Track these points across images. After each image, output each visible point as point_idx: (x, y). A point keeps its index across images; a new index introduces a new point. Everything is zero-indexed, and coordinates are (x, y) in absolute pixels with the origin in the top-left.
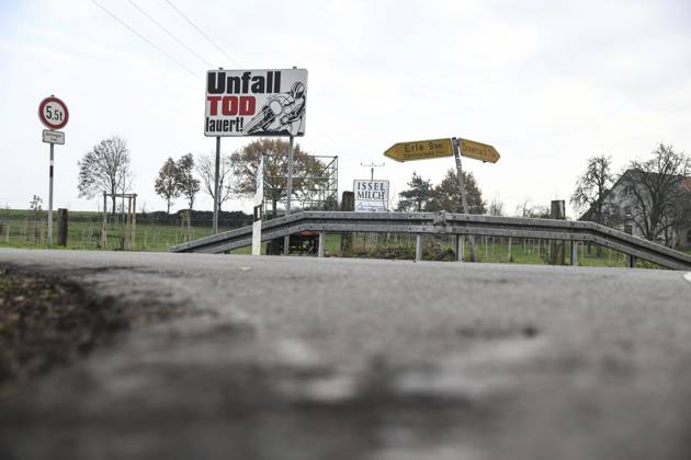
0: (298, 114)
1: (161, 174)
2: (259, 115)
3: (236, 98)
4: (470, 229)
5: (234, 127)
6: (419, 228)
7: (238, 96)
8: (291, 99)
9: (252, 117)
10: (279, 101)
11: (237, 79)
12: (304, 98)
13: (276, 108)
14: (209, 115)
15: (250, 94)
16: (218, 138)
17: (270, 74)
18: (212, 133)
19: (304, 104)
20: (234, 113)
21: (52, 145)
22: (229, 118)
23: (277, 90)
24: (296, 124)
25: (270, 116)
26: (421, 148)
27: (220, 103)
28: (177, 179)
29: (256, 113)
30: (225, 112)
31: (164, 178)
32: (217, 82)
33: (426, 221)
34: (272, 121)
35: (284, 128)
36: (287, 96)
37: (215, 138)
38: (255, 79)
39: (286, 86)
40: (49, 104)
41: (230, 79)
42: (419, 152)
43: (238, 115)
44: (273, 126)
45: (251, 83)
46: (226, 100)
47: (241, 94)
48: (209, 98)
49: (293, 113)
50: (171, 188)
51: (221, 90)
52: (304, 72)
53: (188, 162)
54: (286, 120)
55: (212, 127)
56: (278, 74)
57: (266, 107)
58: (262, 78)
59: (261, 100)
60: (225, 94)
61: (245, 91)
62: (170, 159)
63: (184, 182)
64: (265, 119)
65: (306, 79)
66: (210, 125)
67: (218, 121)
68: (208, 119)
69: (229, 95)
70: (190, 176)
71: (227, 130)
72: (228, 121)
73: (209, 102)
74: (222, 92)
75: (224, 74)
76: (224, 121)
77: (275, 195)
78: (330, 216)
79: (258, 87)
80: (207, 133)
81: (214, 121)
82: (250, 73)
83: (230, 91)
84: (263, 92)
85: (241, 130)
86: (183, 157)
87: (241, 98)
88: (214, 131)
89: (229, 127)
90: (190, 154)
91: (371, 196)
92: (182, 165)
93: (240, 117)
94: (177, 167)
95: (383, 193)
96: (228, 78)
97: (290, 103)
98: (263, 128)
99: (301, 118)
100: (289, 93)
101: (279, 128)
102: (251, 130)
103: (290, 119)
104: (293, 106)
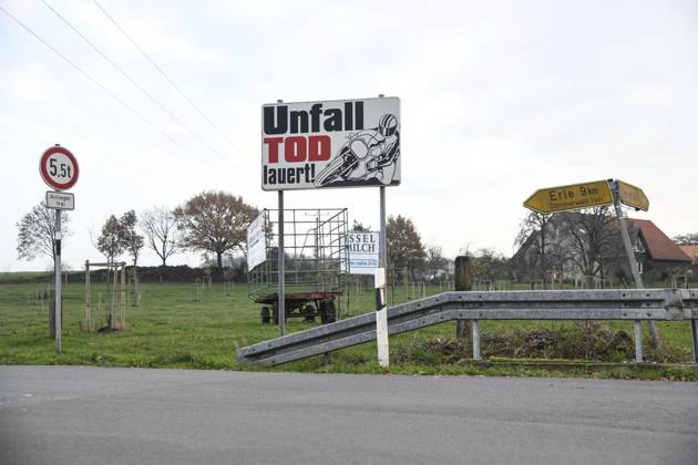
0: (391, 155)
1: (104, 232)
2: (336, 159)
3: (303, 138)
5: (303, 176)
6: (641, 313)
7: (306, 135)
8: (380, 137)
10: (363, 140)
11: (304, 114)
12: (397, 134)
13: (359, 150)
14: (267, 162)
15: (323, 132)
16: (281, 193)
17: (348, 105)
18: (273, 186)
19: (398, 143)
20: (301, 158)
21: (58, 211)
22: (295, 165)
23: (360, 126)
24: (388, 170)
25: (351, 160)
26: (571, 194)
27: (281, 147)
28: (120, 236)
29: (332, 157)
30: (289, 157)
31: (106, 236)
32: (276, 120)
33: (649, 302)
34: (355, 166)
35: (371, 175)
36: (374, 133)
37: (277, 193)
38: (328, 112)
39: (371, 119)
40: (52, 156)
41: (294, 115)
42: (569, 200)
43: (307, 161)
44: (356, 174)
45: (323, 118)
46: (289, 142)
47: (310, 133)
48: (266, 141)
49: (383, 155)
50: (114, 245)
51: (282, 129)
52: (396, 101)
53: (131, 219)
54: (373, 165)
55: (271, 178)
56: (360, 105)
57: (346, 149)
58: (337, 112)
59: (338, 139)
61: (316, 128)
62: (113, 217)
63: (127, 239)
64: (345, 165)
65: (398, 110)
66: (269, 175)
67: (279, 170)
68: (265, 167)
69: (294, 135)
70: (133, 233)
71: (293, 181)
72: (293, 170)
73: (267, 146)
74: (284, 131)
75: (286, 108)
76: (289, 170)
77: (219, 248)
78: (491, 299)
79: (333, 123)
80: (266, 187)
81: (274, 170)
82: (321, 106)
83: (294, 130)
84: (341, 130)
85: (313, 181)
86: (125, 214)
87: (311, 138)
88: (274, 182)
89: (295, 177)
90: (133, 211)
91: (360, 248)
92: (124, 222)
93: (310, 163)
94: (120, 224)
95: (373, 245)
96: (292, 113)
97: (379, 142)
98: (343, 176)
99: (395, 161)
100: (376, 129)
101: (365, 176)
102: (326, 180)
103: (380, 163)
104: (383, 145)
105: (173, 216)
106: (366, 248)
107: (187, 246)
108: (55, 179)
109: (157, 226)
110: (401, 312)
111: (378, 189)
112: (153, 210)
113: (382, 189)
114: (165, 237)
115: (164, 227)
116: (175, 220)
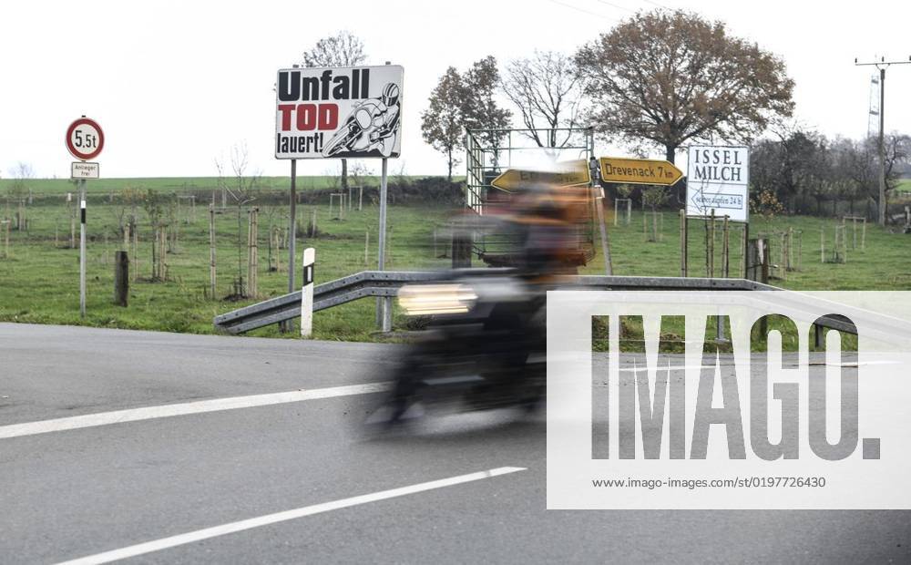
0: (392, 126)
1: (434, 102)
2: (343, 130)
3: (314, 106)
5: (312, 145)
7: (316, 103)
8: (383, 108)
9: (334, 132)
10: (367, 110)
11: (315, 80)
12: (399, 105)
13: (364, 120)
14: (280, 131)
15: (332, 100)
16: (294, 161)
17: (356, 73)
18: (285, 155)
19: (398, 115)
20: (311, 127)
22: (311, 133)
23: (365, 95)
24: (388, 141)
25: (356, 131)
27: (294, 114)
28: (466, 109)
31: (438, 109)
32: (290, 86)
34: (359, 137)
35: (373, 147)
36: (377, 102)
37: (290, 161)
38: (337, 80)
39: (376, 89)
40: (78, 128)
41: (307, 81)
43: (316, 130)
44: (360, 145)
45: (332, 85)
46: (301, 110)
47: (320, 101)
48: (280, 108)
49: (385, 126)
50: (453, 129)
51: (295, 96)
53: (486, 74)
54: (376, 136)
55: (285, 146)
56: (366, 72)
57: (352, 118)
58: (345, 79)
59: (346, 108)
61: (325, 97)
62: (452, 71)
63: (480, 116)
64: (351, 135)
65: (401, 78)
66: (282, 143)
67: (292, 138)
68: (279, 135)
69: (306, 102)
70: (491, 103)
71: (303, 151)
72: (303, 138)
73: (281, 112)
74: (297, 98)
75: (299, 73)
76: (300, 138)
77: (671, 136)
79: (341, 91)
80: (278, 155)
81: (287, 138)
82: (330, 72)
83: (306, 97)
84: (347, 98)
85: (321, 151)
86: (476, 65)
87: (320, 105)
88: (287, 151)
89: (305, 146)
90: (491, 58)
91: (719, 175)
92: (474, 81)
93: (319, 132)
94: (466, 85)
95: (739, 169)
96: (304, 79)
97: (382, 112)
98: (348, 147)
99: (395, 132)
100: (380, 98)
101: (368, 147)
102: (333, 150)
103: (381, 134)
104: (385, 116)
105: (574, 67)
106: (728, 174)
107: (603, 130)
108: (80, 150)
109: (540, 89)
110: (331, 288)
111: (380, 160)
112: (531, 57)
113: (385, 160)
114: (556, 112)
115: (553, 89)
116: (578, 76)
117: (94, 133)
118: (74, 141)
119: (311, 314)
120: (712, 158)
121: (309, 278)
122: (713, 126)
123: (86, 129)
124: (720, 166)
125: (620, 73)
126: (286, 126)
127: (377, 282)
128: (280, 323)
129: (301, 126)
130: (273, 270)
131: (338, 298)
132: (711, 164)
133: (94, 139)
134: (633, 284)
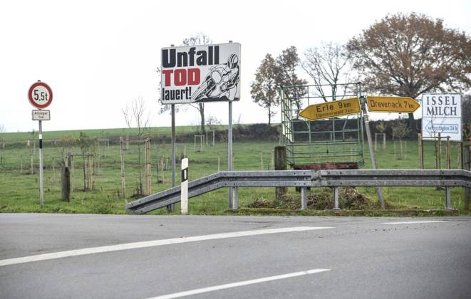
0: (234, 81)
2: (203, 84)
3: (185, 70)
4: (343, 181)
5: (184, 95)
6: (302, 183)
7: (186, 68)
8: (228, 69)
9: (198, 86)
10: (218, 71)
11: (185, 54)
12: (238, 67)
13: (216, 77)
14: (164, 86)
15: (196, 66)
16: (173, 105)
17: (210, 48)
18: (167, 101)
19: (238, 74)
20: (183, 83)
21: (40, 122)
22: (183, 88)
23: (217, 62)
24: (232, 91)
25: (212, 85)
26: (332, 107)
27: (172, 75)
28: (279, 80)
31: (261, 81)
32: (169, 57)
33: (306, 177)
34: (214, 89)
35: (223, 95)
36: (225, 66)
37: (171, 105)
38: (199, 53)
39: (223, 58)
40: (36, 88)
41: (180, 54)
42: (330, 111)
43: (187, 85)
44: (215, 94)
45: (196, 57)
46: (177, 72)
47: (189, 67)
48: (164, 72)
49: (230, 81)
50: (271, 93)
51: (172, 64)
52: (238, 45)
53: (291, 58)
54: (224, 88)
55: (168, 96)
56: (217, 48)
57: (209, 77)
58: (204, 52)
59: (205, 71)
60: (176, 68)
61: (192, 64)
62: (269, 56)
63: (287, 84)
64: (209, 88)
66: (165, 94)
67: (171, 91)
68: (163, 89)
69: (180, 68)
70: (294, 76)
71: (179, 99)
72: (179, 91)
73: (164, 75)
74: (174, 66)
75: (175, 50)
76: (177, 91)
78: (239, 175)
79: (202, 60)
80: (163, 102)
81: (168, 91)
82: (194, 48)
83: (180, 65)
84: (206, 64)
86: (284, 52)
87: (189, 70)
88: (168, 99)
89: (180, 95)
90: (293, 47)
91: (442, 112)
92: (283, 62)
93: (188, 86)
94: (278, 65)
95: (455, 108)
96: (178, 53)
97: (228, 73)
98: (207, 95)
99: (236, 85)
100: (226, 64)
101: (220, 95)
102: (197, 98)
103: (228, 87)
104: (230, 75)
105: (346, 51)
106: (448, 111)
108: (36, 102)
110: (199, 183)
112: (319, 46)
113: (230, 103)
114: (336, 80)
115: (334, 66)
116: (349, 57)
117: (46, 91)
118: (34, 96)
119: (187, 199)
120: (438, 102)
121: (185, 178)
122: (436, 86)
123: (41, 89)
124: (443, 106)
125: (376, 54)
126: (168, 83)
127: (228, 178)
128: (167, 206)
129: (177, 83)
130: (160, 182)
131: (204, 189)
132: (437, 105)
133: (46, 95)
134: (391, 174)
